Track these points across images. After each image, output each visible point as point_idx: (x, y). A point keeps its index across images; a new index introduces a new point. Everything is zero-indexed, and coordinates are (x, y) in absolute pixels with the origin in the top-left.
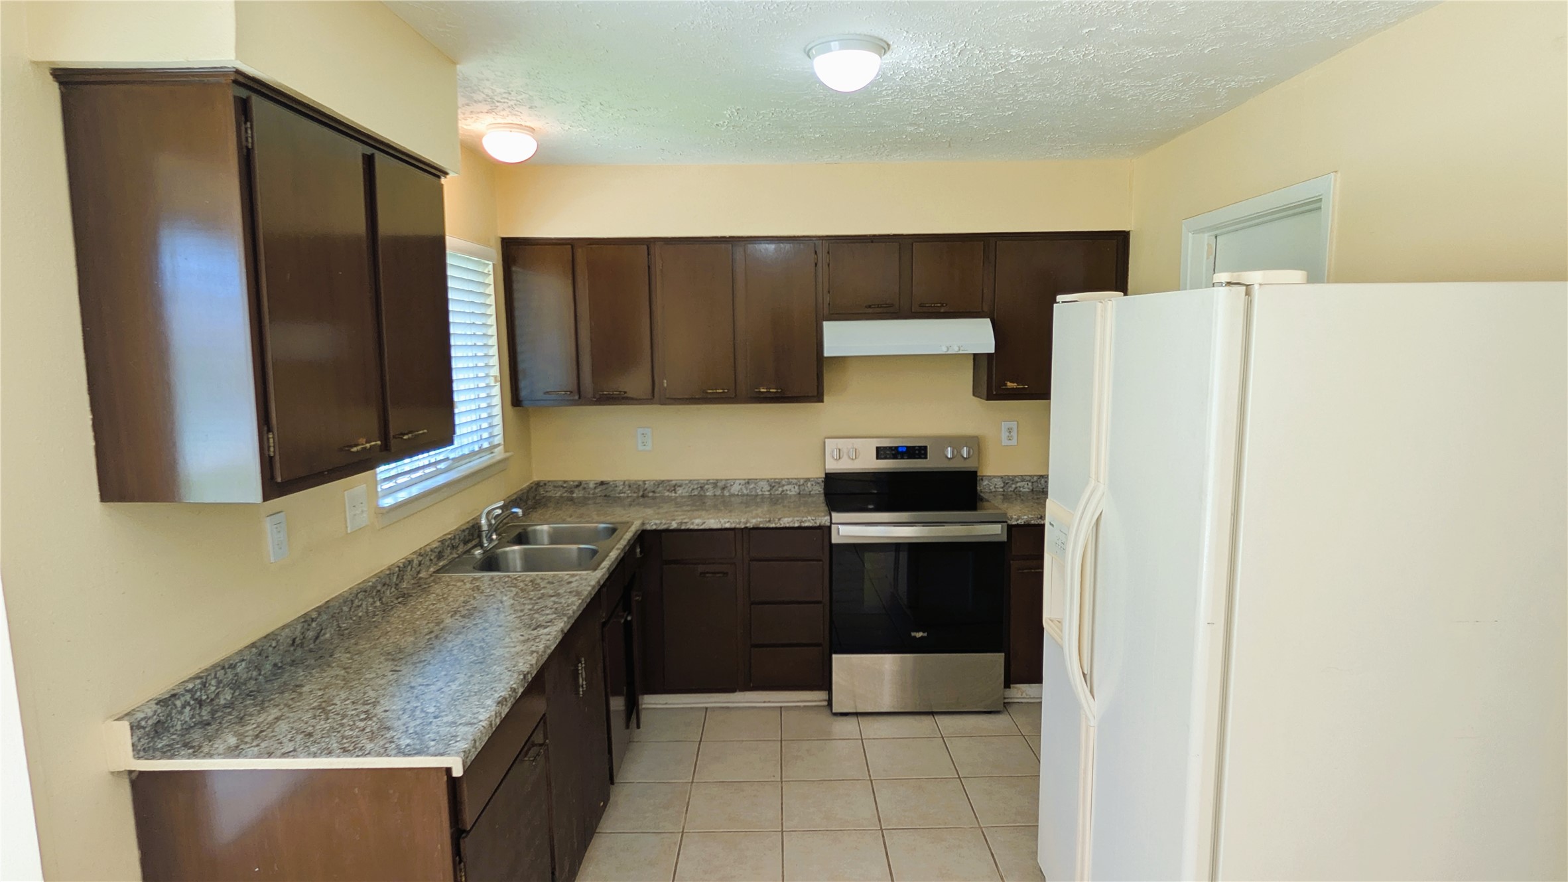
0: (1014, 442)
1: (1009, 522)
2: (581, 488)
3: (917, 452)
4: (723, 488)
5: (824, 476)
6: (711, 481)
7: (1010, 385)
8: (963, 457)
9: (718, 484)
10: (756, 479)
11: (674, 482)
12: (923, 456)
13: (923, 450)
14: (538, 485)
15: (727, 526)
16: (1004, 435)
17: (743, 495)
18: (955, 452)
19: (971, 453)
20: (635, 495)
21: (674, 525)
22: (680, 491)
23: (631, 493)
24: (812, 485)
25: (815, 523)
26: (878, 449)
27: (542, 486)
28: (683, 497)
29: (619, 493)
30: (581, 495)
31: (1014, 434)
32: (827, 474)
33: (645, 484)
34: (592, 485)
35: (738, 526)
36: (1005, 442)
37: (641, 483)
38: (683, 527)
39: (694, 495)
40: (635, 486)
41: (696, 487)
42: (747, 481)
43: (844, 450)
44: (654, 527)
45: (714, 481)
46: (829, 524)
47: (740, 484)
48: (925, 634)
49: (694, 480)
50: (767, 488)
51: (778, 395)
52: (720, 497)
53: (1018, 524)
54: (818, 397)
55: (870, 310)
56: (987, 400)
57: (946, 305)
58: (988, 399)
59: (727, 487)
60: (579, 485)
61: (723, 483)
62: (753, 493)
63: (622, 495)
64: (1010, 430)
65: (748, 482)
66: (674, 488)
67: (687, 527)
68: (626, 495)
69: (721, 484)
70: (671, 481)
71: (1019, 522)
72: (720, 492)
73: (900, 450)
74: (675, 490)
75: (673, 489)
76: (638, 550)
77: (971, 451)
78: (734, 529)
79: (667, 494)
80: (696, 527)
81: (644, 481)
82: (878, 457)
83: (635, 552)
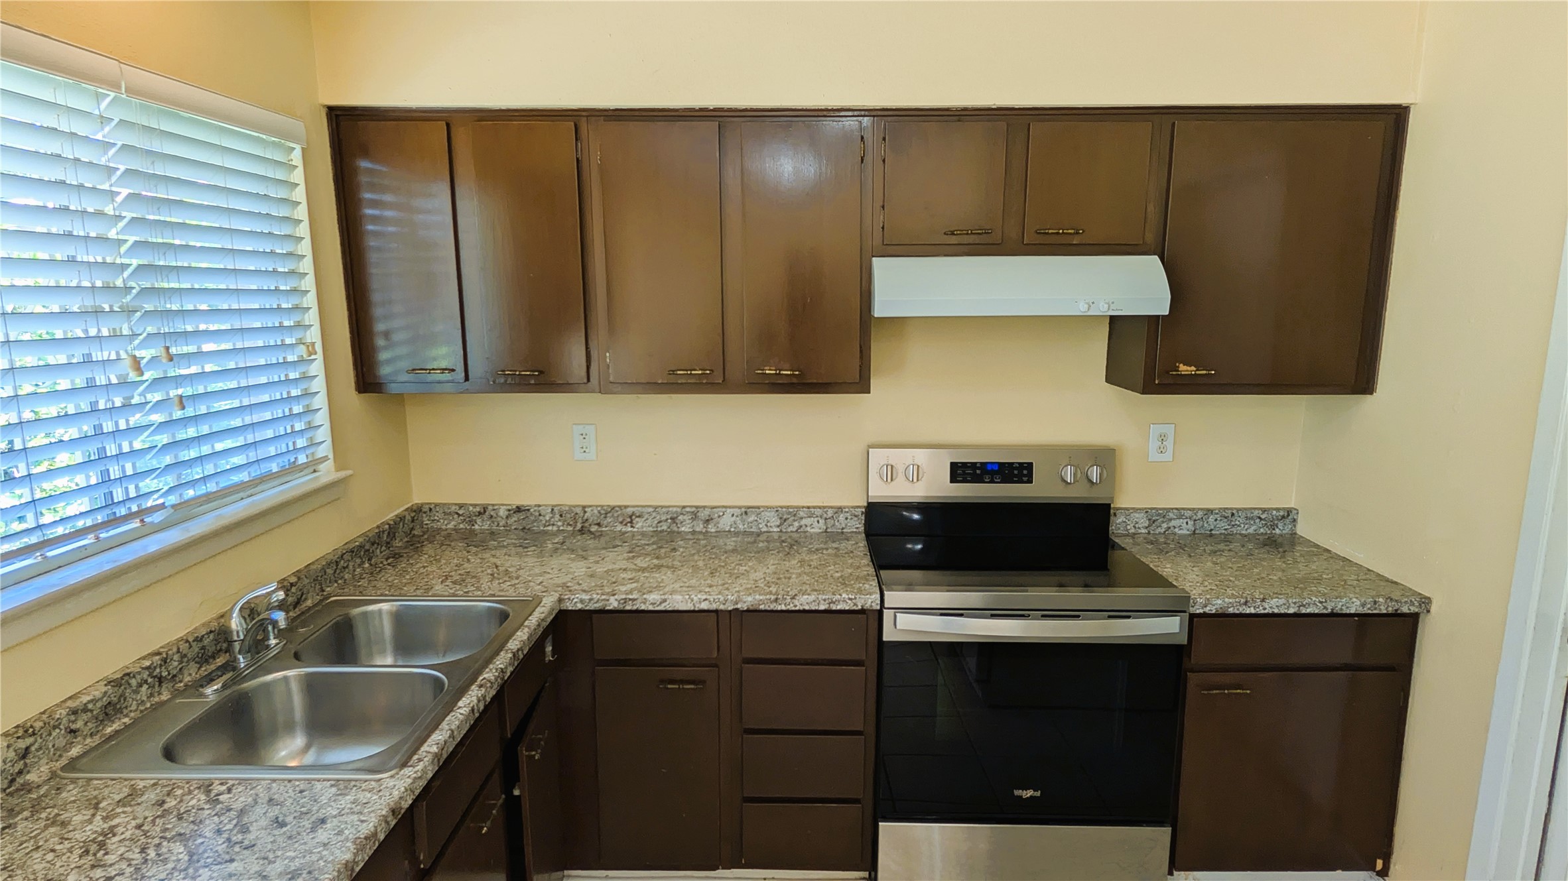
0: (1168, 456)
1: (1192, 610)
2: (485, 517)
3: (1019, 472)
4: (707, 521)
5: (866, 504)
6: (688, 509)
7: (1184, 369)
8: (1091, 481)
9: (699, 514)
10: (758, 508)
11: (630, 510)
12: (1025, 479)
13: (1026, 468)
14: (418, 510)
15: (704, 606)
16: (1154, 444)
17: (737, 534)
18: (1079, 475)
19: (1105, 475)
20: (570, 528)
21: (613, 604)
22: (639, 524)
23: (563, 526)
24: (847, 519)
25: (855, 604)
26: (954, 466)
27: (425, 513)
28: (643, 534)
29: (545, 526)
30: (486, 527)
31: (1169, 443)
32: (869, 504)
33: (585, 512)
34: (503, 512)
35: (722, 607)
36: (1154, 456)
37: (579, 510)
38: (628, 608)
39: (662, 531)
40: (569, 516)
41: (664, 518)
42: (743, 510)
43: (900, 469)
44: (579, 606)
45: (693, 509)
46: (878, 608)
47: (733, 515)
48: (1038, 794)
49: (662, 507)
50: (775, 521)
51: (795, 380)
52: (701, 537)
53: (1205, 613)
54: (862, 385)
55: (953, 240)
56: (1143, 393)
57: (1083, 231)
58: (1144, 391)
59: (712, 519)
60: (483, 511)
61: (707, 512)
62: (754, 529)
63: (550, 528)
64: (1163, 438)
65: (746, 511)
66: (631, 519)
67: (635, 608)
68: (555, 528)
69: (704, 514)
70: (626, 507)
71: (1207, 610)
72: (701, 526)
73: (989, 467)
74: (631, 522)
75: (629, 520)
76: (549, 649)
77: (1105, 471)
78: (716, 611)
79: (619, 528)
80: (651, 608)
81: (584, 507)
82: (954, 479)
83: (544, 653)
